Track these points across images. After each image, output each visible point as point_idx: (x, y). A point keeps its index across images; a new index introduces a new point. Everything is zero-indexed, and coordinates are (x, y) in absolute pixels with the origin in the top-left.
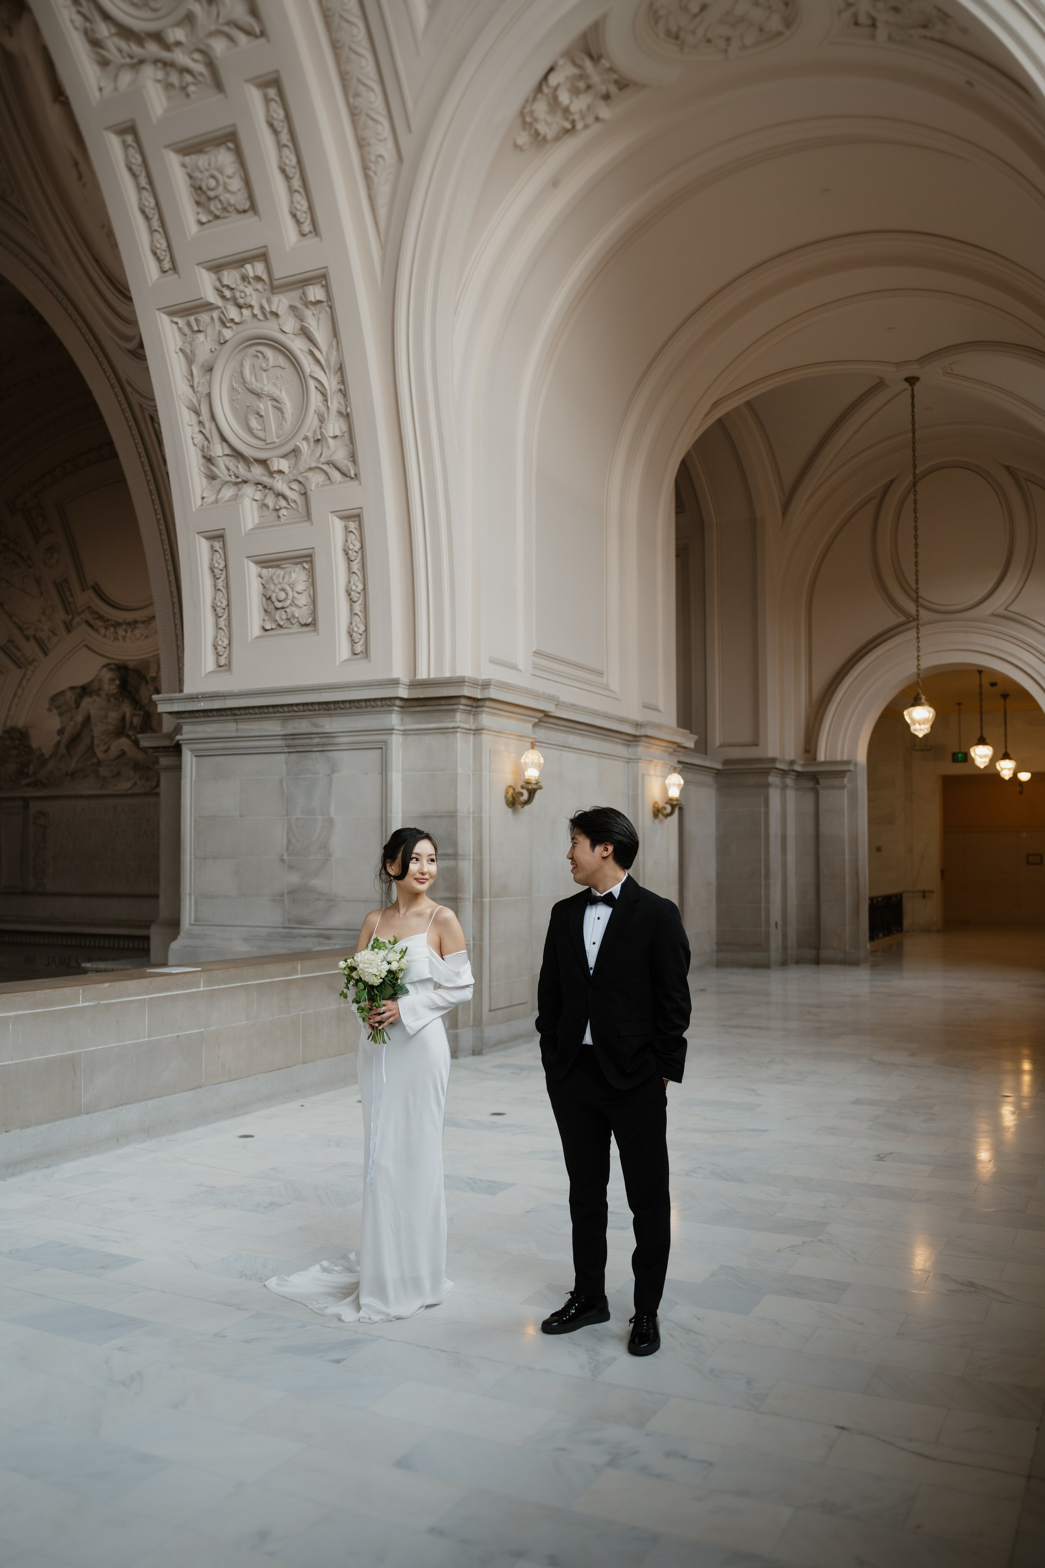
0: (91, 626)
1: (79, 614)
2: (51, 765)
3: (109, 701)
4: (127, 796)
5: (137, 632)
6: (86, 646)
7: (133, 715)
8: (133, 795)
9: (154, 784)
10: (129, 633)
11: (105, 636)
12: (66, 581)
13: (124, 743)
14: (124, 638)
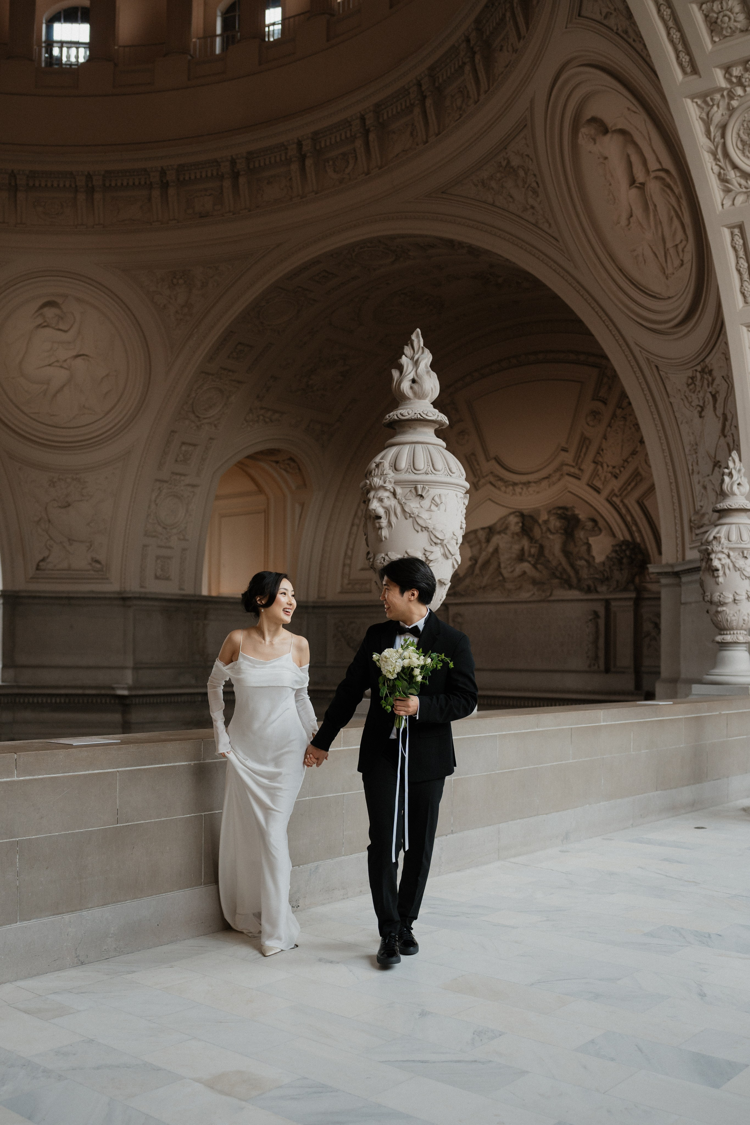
0: (494, 486)
1: (484, 477)
2: (467, 581)
3: (513, 537)
4: (526, 602)
5: (530, 489)
6: (490, 499)
7: (531, 547)
8: (530, 602)
9: (548, 594)
10: (525, 489)
11: (505, 492)
12: (473, 454)
13: (526, 566)
14: (520, 494)
